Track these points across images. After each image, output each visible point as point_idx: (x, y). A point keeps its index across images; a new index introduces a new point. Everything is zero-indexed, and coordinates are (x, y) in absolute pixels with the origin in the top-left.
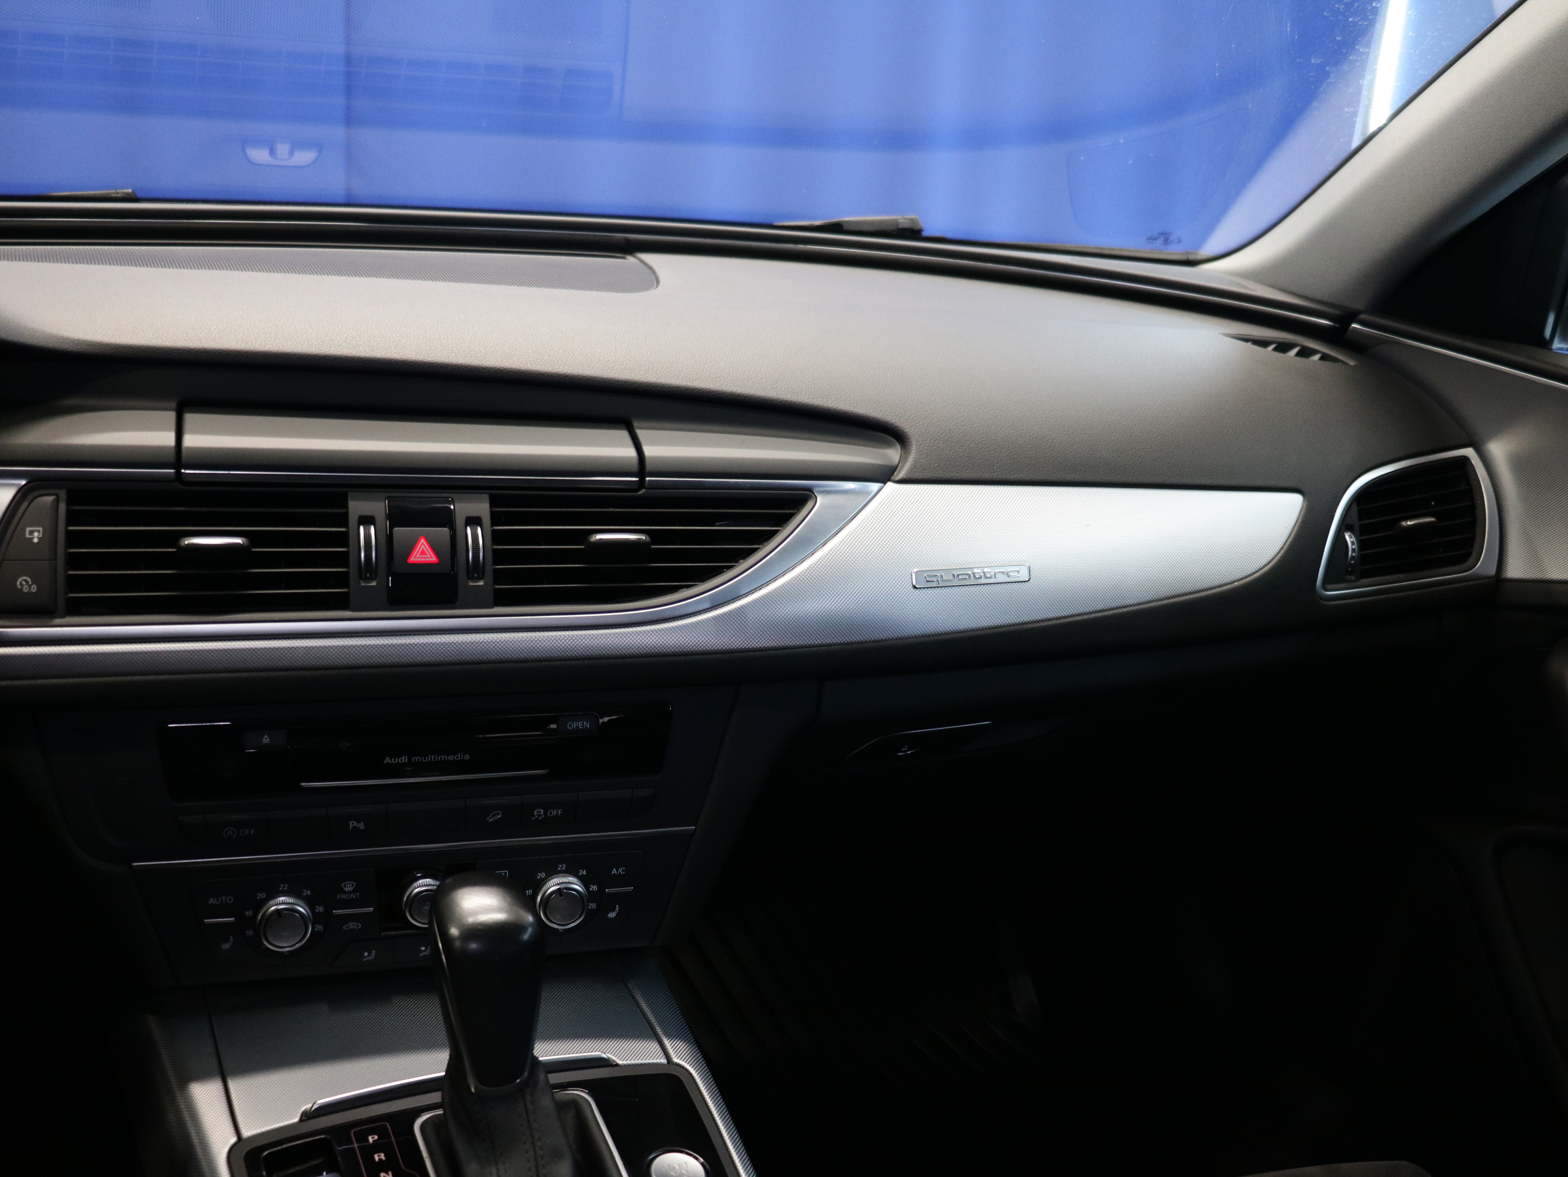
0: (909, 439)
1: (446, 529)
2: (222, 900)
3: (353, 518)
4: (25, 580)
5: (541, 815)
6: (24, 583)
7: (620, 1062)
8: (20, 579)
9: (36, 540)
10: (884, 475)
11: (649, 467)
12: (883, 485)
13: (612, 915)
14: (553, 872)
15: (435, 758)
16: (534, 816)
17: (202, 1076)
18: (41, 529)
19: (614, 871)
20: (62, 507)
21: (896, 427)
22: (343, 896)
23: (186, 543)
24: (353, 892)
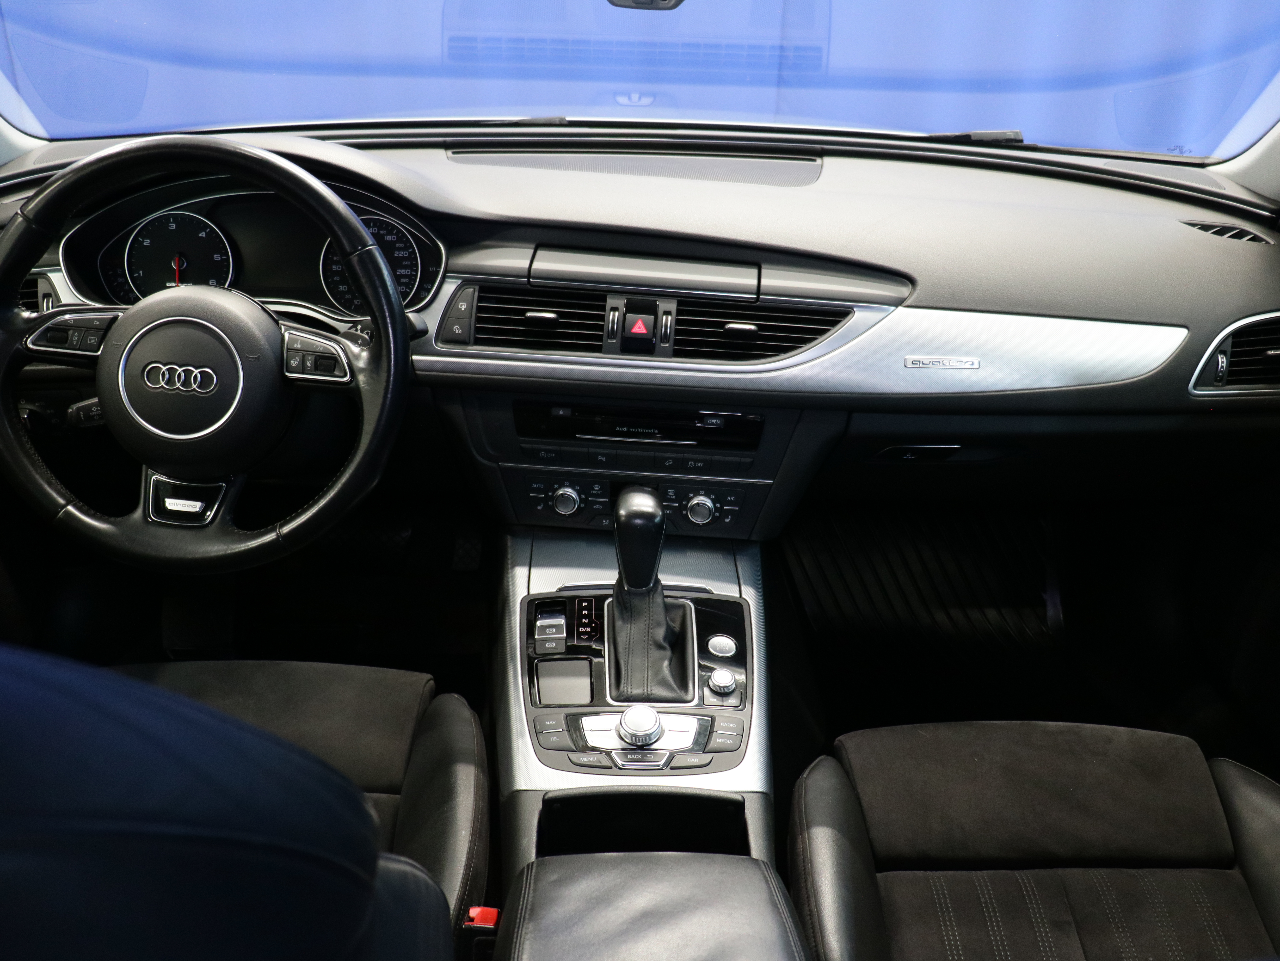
0: (916, 283)
1: (653, 316)
2: (538, 486)
3: (608, 308)
4: (457, 328)
5: (692, 465)
6: (456, 329)
7: (714, 592)
8: (455, 327)
9: (463, 309)
10: (898, 303)
11: (762, 289)
12: (896, 308)
13: (727, 520)
14: (697, 494)
15: (641, 431)
16: (689, 465)
17: (522, 564)
18: (466, 304)
19: (729, 498)
20: (476, 294)
21: (911, 275)
22: (594, 492)
23: (528, 315)
24: (599, 490)
